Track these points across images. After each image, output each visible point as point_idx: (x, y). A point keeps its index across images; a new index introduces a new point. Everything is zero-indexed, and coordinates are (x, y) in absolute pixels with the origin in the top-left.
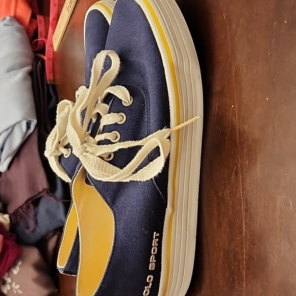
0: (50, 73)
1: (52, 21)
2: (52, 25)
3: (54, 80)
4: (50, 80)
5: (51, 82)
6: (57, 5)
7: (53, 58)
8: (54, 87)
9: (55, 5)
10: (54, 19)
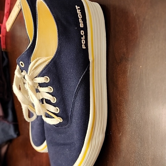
0: (4, 44)
1: (6, 14)
2: (6, 16)
3: (6, 49)
4: (3, 49)
5: (4, 50)
6: (10, 4)
7: (6, 36)
8: (6, 53)
9: (8, 4)
10: (7, 12)
